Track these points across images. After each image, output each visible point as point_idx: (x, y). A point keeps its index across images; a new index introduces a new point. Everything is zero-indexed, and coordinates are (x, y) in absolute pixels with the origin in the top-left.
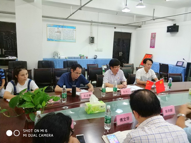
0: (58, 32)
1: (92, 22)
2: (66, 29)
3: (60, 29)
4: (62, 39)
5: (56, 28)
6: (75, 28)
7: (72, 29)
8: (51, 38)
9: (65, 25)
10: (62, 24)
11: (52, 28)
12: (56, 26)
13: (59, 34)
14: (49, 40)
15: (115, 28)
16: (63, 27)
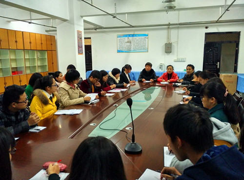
0: (128, 42)
2: (137, 38)
3: (131, 38)
4: (132, 49)
5: (127, 38)
6: (148, 36)
7: (143, 37)
8: (121, 49)
9: (136, 33)
10: (132, 33)
11: (122, 38)
12: (126, 36)
13: (129, 44)
14: (119, 51)
16: (133, 35)
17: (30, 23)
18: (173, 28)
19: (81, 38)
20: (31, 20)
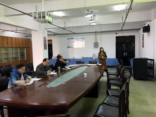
1: (96, 32)
3: (75, 40)
6: (84, 38)
7: (82, 39)
8: (69, 46)
11: (70, 40)
13: (74, 43)
15: (116, 34)
17: (16, 32)
18: (98, 34)
19: (46, 41)
20: (17, 30)
